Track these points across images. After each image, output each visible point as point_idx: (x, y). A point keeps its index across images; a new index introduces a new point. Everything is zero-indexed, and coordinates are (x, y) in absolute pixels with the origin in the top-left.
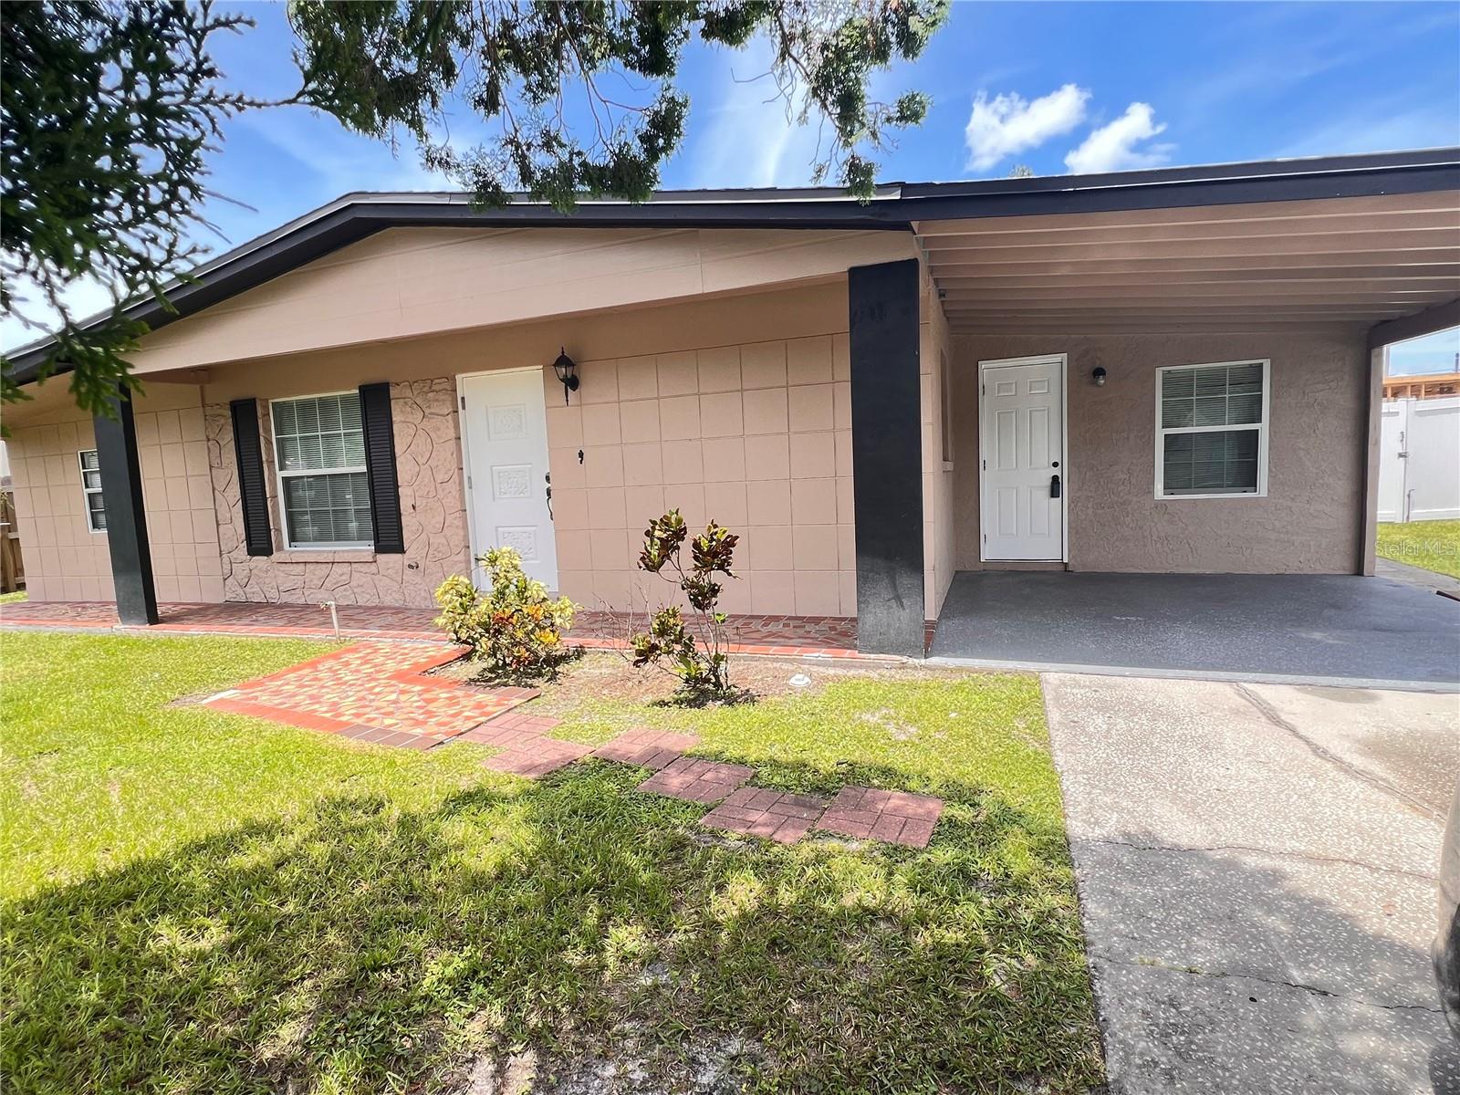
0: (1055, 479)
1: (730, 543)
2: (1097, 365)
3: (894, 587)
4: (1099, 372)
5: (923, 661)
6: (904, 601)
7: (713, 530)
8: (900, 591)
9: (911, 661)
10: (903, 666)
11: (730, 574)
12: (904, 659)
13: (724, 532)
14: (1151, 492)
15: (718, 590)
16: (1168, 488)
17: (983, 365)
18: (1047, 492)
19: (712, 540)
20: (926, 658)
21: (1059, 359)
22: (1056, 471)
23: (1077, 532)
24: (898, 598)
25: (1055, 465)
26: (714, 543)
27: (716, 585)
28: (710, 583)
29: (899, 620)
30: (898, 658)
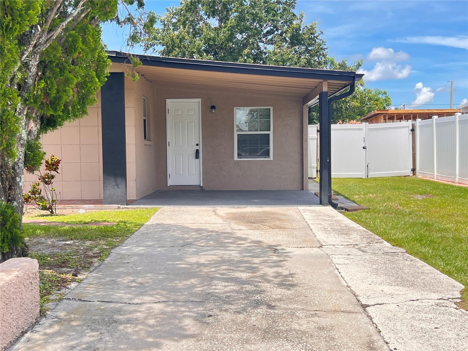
0: (197, 151)
1: (58, 162)
2: (213, 105)
3: (116, 182)
4: (213, 107)
5: (125, 206)
6: (119, 186)
7: (53, 157)
8: (118, 182)
9: (122, 206)
10: (119, 208)
11: (58, 173)
12: (119, 206)
13: (56, 158)
14: (233, 157)
15: (54, 177)
16: (239, 155)
17: (168, 101)
18: (194, 156)
19: (52, 161)
20: (127, 205)
21: (198, 101)
22: (197, 148)
23: (206, 173)
24: (117, 185)
25: (197, 145)
26: (53, 162)
27: (53, 175)
28: (51, 175)
29: (118, 192)
30: (117, 205)
